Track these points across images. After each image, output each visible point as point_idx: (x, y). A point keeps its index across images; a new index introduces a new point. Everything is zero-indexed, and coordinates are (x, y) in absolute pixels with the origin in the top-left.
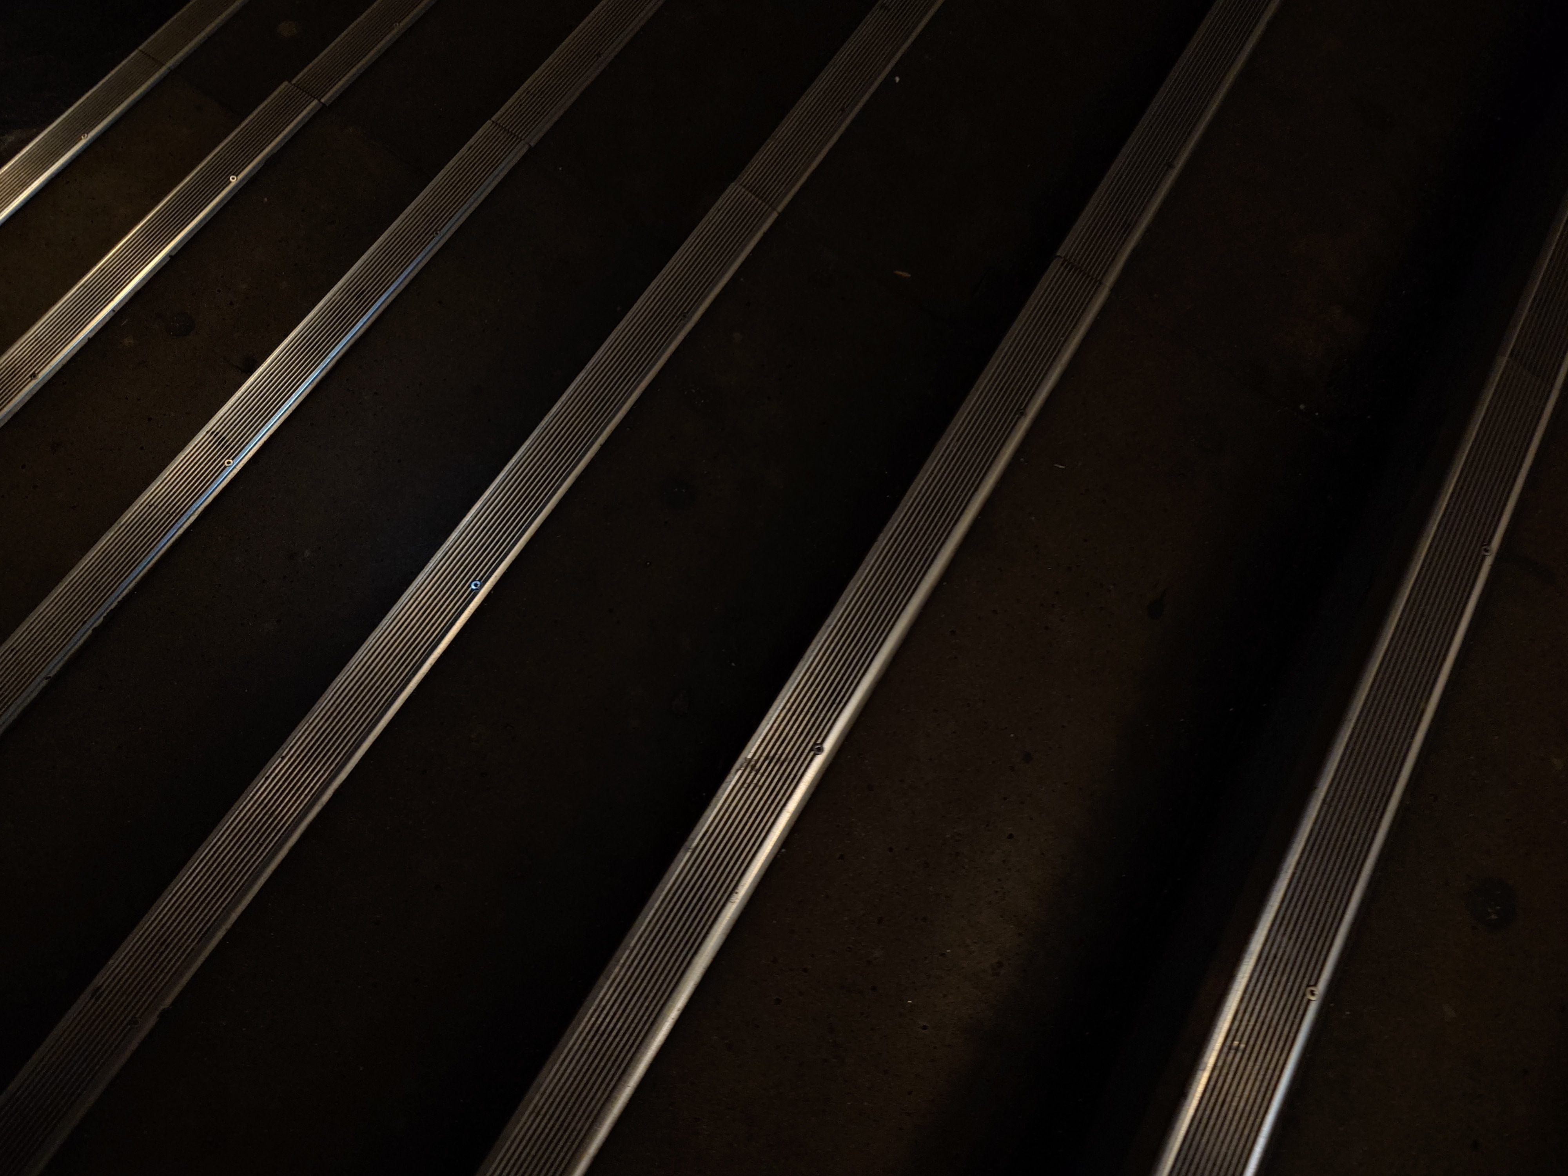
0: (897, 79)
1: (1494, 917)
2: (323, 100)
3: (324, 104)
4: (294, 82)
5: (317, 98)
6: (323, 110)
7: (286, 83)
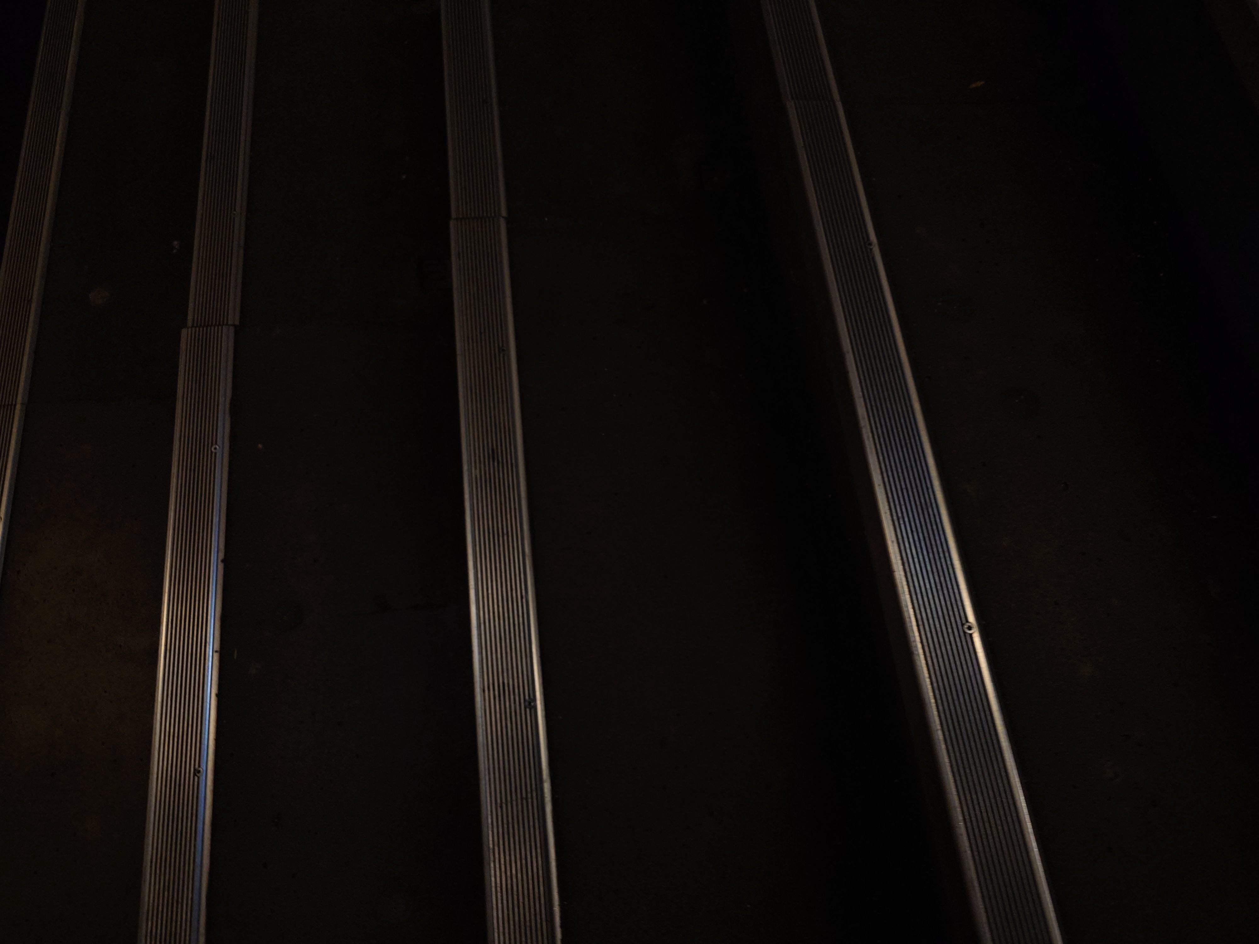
3: (235, 326)
5: (223, 325)
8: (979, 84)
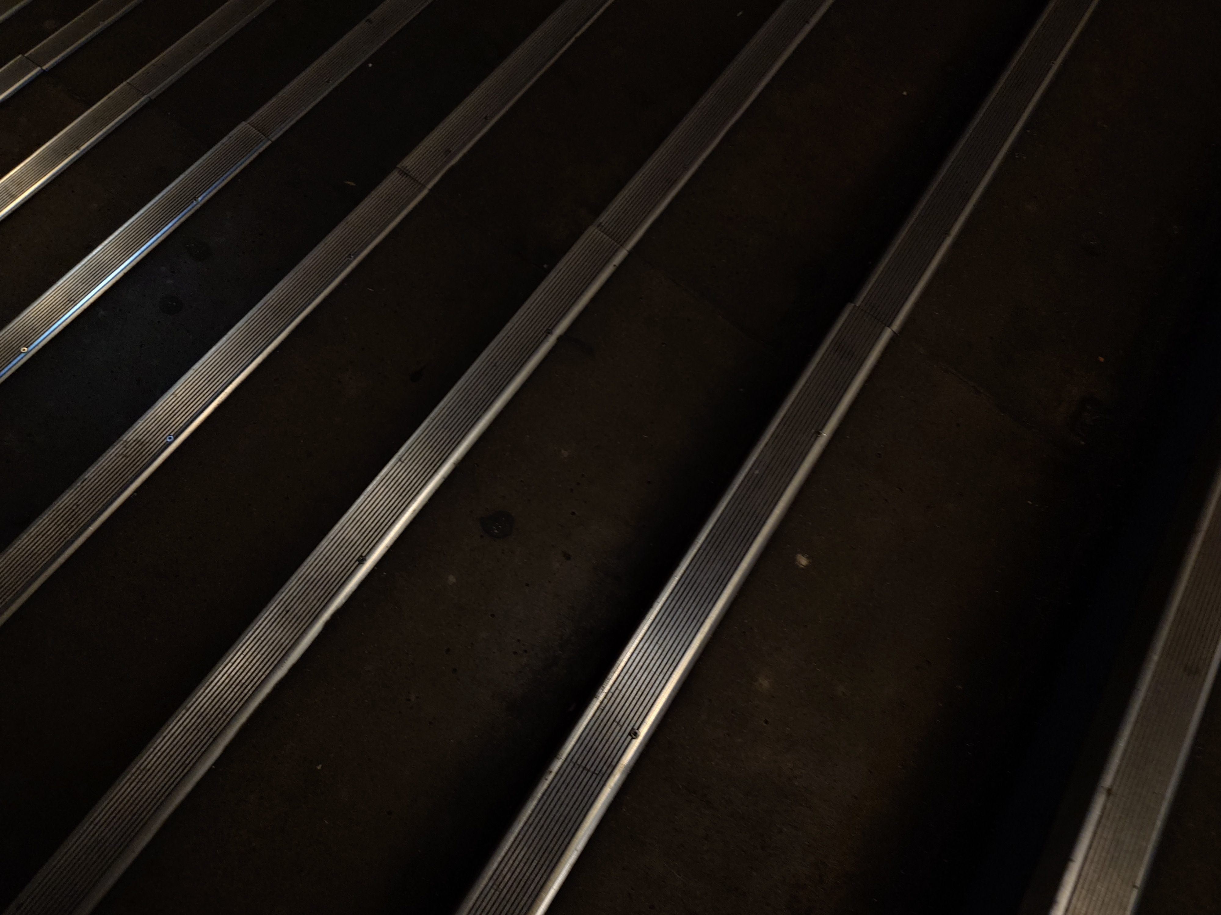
0: (370, 65)
1: (496, 531)
2: (44, 68)
3: (44, 71)
4: (26, 55)
5: (40, 66)
6: (43, 73)
7: (20, 56)
8: (352, 184)
